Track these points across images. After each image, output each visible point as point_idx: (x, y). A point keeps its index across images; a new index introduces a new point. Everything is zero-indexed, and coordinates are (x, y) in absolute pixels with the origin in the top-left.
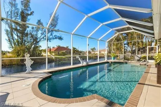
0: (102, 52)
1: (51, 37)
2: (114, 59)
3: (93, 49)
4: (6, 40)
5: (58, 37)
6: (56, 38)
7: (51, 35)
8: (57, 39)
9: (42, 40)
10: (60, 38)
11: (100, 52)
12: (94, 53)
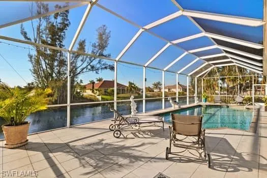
0: (173, 90)
1: (98, 66)
2: (206, 101)
3: (157, 85)
4: (30, 71)
5: (110, 66)
6: (106, 68)
7: (99, 62)
8: (108, 70)
9: (85, 70)
10: (112, 68)
11: (169, 89)
12: (159, 90)
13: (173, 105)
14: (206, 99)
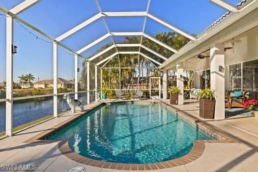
2: (106, 98)
3: (27, 79)
11: (46, 85)
12: (29, 86)
13: (71, 106)
14: (106, 95)
